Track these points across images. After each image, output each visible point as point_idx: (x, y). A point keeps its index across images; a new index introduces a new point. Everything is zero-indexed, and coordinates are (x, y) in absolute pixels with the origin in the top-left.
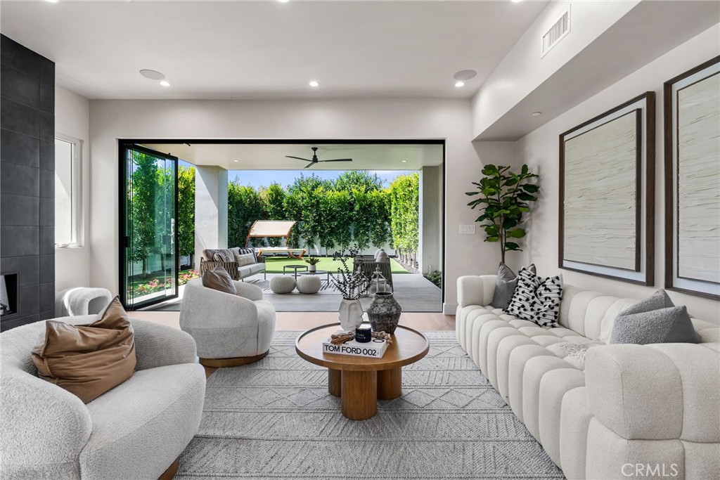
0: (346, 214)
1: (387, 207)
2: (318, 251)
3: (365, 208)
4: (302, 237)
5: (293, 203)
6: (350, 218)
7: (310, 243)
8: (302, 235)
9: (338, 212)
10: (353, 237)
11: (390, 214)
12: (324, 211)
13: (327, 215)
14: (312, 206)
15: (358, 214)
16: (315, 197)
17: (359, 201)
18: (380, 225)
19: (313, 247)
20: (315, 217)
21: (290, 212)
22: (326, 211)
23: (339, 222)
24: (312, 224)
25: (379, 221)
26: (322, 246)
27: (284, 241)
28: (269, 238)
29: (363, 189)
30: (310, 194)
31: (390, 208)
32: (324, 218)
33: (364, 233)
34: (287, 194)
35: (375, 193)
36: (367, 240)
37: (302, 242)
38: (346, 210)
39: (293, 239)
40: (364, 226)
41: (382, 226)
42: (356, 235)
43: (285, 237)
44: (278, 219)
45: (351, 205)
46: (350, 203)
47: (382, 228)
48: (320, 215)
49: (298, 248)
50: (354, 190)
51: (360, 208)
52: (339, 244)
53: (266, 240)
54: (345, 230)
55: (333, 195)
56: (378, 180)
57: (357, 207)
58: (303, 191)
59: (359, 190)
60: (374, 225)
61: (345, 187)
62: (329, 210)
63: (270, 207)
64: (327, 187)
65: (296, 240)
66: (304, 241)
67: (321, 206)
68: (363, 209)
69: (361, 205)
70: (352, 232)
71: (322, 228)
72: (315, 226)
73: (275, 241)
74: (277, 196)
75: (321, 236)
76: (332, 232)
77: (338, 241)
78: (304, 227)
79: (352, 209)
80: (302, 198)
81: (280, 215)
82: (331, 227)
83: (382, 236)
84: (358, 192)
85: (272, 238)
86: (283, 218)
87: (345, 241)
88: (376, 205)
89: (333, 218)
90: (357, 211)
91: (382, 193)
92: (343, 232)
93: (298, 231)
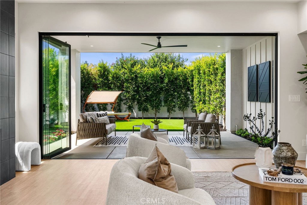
0: (158, 85)
1: (190, 80)
2: (135, 115)
3: (172, 81)
4: (124, 104)
5: (116, 77)
6: (161, 89)
7: (130, 108)
8: (124, 102)
9: (151, 84)
10: (163, 104)
11: (192, 86)
12: (141, 83)
13: (144, 86)
14: (132, 79)
15: (167, 86)
16: (134, 73)
17: (168, 76)
18: (184, 94)
19: (132, 112)
20: (134, 88)
21: (114, 84)
22: (143, 83)
23: (153, 92)
24: (132, 93)
25: (184, 91)
26: (140, 110)
27: (109, 107)
28: (98, 104)
29: (171, 66)
30: (130, 71)
31: (192, 81)
32: (141, 89)
33: (172, 100)
34: (112, 70)
35: (180, 69)
36: (174, 106)
37: (124, 107)
38: (158, 82)
39: (117, 106)
40: (172, 95)
41: (186, 95)
42: (166, 102)
43: (111, 104)
44: (105, 90)
45: (162, 79)
46: (160, 77)
47: (185, 96)
48: (138, 87)
49: (121, 112)
50: (165, 68)
51: (169, 81)
52: (152, 109)
53: (96, 106)
54: (157, 98)
55: (148, 71)
56: (181, 60)
57: (166, 80)
58: (125, 68)
59: (168, 67)
60: (180, 94)
61: (156, 65)
62: (145, 83)
63: (99, 81)
64: (143, 66)
65: (119, 105)
66: (125, 106)
67: (139, 79)
68: (171, 82)
69: (169, 79)
70: (162, 99)
71: (140, 97)
72: (134, 95)
73: (103, 106)
74: (104, 72)
75: (138, 103)
76: (147, 100)
77: (152, 107)
78: (125, 96)
79: (162, 82)
80: (124, 74)
81: (107, 86)
82: (146, 96)
83: (185, 103)
84: (167, 69)
85: (101, 104)
86: (110, 89)
87: (158, 106)
88: (181, 78)
89: (148, 89)
90: (167, 83)
91: (186, 70)
92: (156, 100)
93: (121, 98)
